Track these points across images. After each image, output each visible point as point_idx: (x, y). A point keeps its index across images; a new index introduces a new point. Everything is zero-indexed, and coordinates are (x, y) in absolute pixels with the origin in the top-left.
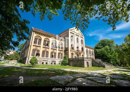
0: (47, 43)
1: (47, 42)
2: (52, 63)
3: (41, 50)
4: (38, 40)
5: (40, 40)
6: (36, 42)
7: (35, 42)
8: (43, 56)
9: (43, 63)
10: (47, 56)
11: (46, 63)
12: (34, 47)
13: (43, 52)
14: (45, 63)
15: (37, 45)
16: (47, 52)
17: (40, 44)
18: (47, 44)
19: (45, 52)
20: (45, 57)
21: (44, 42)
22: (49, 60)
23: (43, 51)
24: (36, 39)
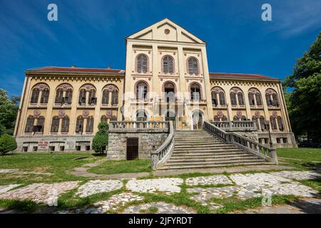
0: (64, 96)
1: (64, 93)
2: (79, 148)
3: (49, 115)
4: (41, 93)
5: (47, 92)
7: (34, 100)
8: (54, 130)
9: (53, 148)
10: (65, 130)
11: (63, 148)
12: (32, 113)
13: (55, 120)
14: (57, 149)
15: (39, 105)
16: (67, 119)
17: (47, 102)
19: (61, 120)
20: (59, 133)
22: (68, 140)
23: (54, 118)
24: (35, 92)
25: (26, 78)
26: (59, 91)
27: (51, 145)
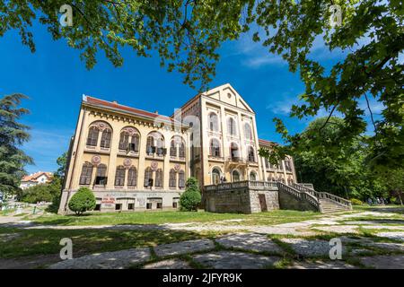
2: (149, 206)
3: (112, 164)
4: (100, 134)
5: (109, 133)
6: (96, 141)
7: (91, 142)
8: (119, 183)
9: (118, 207)
10: (132, 184)
11: (131, 206)
12: (89, 158)
13: (120, 170)
14: (125, 207)
15: (98, 149)
16: (134, 170)
17: (108, 146)
18: (130, 146)
19: (127, 171)
20: (125, 187)
21: (121, 140)
22: (139, 196)
23: (118, 168)
24: (93, 131)
25: (82, 111)
26: (124, 135)
27: (118, 202)
